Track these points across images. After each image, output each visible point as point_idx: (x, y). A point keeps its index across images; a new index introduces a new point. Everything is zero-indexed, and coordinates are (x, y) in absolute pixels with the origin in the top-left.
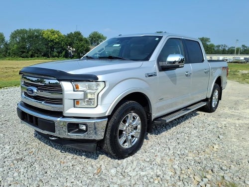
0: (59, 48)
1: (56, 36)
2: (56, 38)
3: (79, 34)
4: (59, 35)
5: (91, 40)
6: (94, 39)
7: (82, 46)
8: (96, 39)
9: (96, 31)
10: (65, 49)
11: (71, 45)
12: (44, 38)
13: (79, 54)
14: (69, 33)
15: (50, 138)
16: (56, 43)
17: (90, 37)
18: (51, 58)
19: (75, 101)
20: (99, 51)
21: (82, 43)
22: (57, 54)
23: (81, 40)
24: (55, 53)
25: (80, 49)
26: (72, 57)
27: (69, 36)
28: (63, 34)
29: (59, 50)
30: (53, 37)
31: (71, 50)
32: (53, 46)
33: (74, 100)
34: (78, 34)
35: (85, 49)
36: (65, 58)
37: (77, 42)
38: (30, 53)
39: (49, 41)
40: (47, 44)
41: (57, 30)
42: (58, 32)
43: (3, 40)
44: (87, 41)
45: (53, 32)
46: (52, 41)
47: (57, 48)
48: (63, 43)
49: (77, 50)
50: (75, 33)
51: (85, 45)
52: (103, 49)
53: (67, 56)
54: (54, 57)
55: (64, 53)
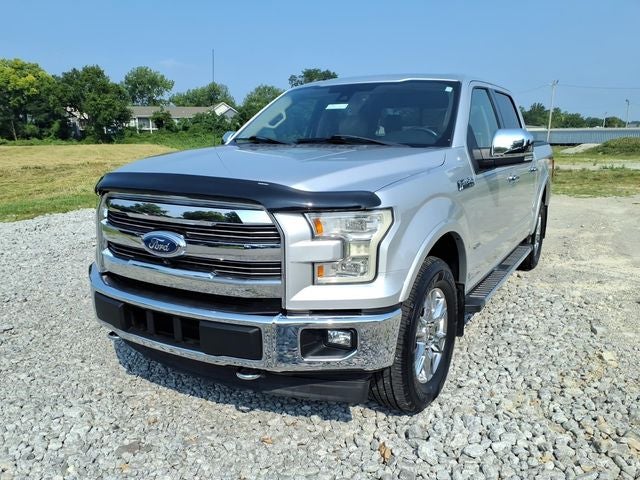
0: (40, 112)
1: (30, 78)
2: (31, 85)
3: (99, 73)
4: (38, 77)
5: (133, 91)
6: (140, 88)
7: (109, 106)
8: (144, 85)
9: (143, 65)
10: (57, 116)
11: (75, 103)
13: (99, 127)
14: (68, 70)
15: (240, 376)
16: (31, 99)
17: (128, 81)
18: (17, 141)
19: (316, 266)
20: (273, 123)
21: (108, 98)
22: (37, 130)
23: (105, 89)
24: (30, 128)
25: (104, 114)
26: (81, 138)
27: (69, 79)
28: (49, 74)
29: (42, 118)
30: (21, 82)
31: (77, 117)
32: (21, 105)
33: (313, 264)
34: (94, 75)
35: (116, 114)
36: (59, 141)
37: (92, 95)
39: (9, 93)
40: (4, 102)
41: (33, 62)
42: (34, 68)
44: (120, 92)
45: (20, 68)
46: (19, 92)
47: (35, 114)
48: (52, 97)
49: (94, 118)
50: (86, 70)
51: (117, 104)
52: (280, 117)
53: (66, 134)
54: (27, 137)
55: (56, 126)
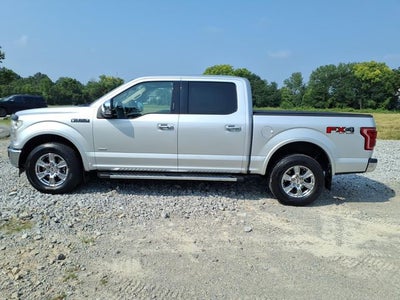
0: (379, 92)
1: (378, 72)
2: (377, 76)
4: (382, 71)
10: (390, 95)
12: (355, 77)
16: (375, 84)
22: (375, 103)
24: (371, 102)
28: (391, 69)
29: (379, 96)
30: (371, 75)
32: (368, 89)
38: (329, 101)
39: (362, 81)
40: (359, 87)
41: (382, 62)
42: (382, 66)
43: (300, 82)
45: (373, 67)
46: (368, 81)
48: (388, 83)
55: (387, 101)
